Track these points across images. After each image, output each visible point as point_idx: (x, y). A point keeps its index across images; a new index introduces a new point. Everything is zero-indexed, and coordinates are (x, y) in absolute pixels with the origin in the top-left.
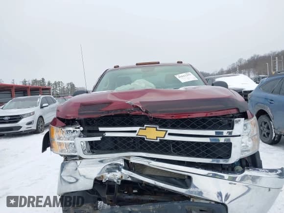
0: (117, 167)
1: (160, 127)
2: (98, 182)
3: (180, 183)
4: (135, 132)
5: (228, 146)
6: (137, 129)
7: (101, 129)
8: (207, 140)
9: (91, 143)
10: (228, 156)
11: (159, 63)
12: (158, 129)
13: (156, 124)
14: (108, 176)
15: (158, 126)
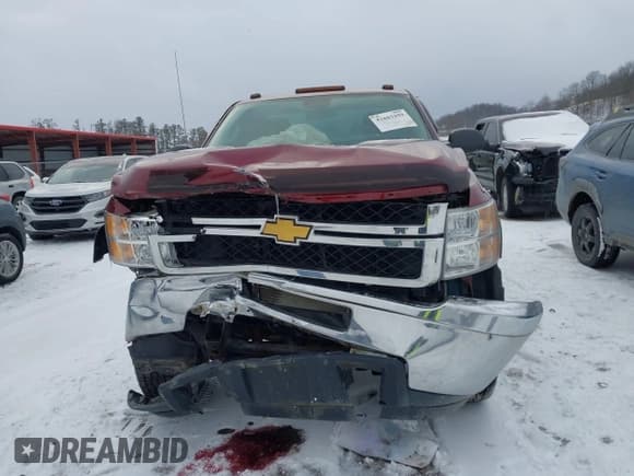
0: (229, 292)
1: (301, 219)
2: (192, 317)
3: (335, 321)
4: (258, 227)
5: (417, 254)
6: (261, 221)
7: (196, 221)
8: (379, 243)
9: (178, 245)
10: (416, 274)
11: (342, 88)
12: (297, 222)
13: (294, 214)
14: (212, 307)
15: (296, 218)
